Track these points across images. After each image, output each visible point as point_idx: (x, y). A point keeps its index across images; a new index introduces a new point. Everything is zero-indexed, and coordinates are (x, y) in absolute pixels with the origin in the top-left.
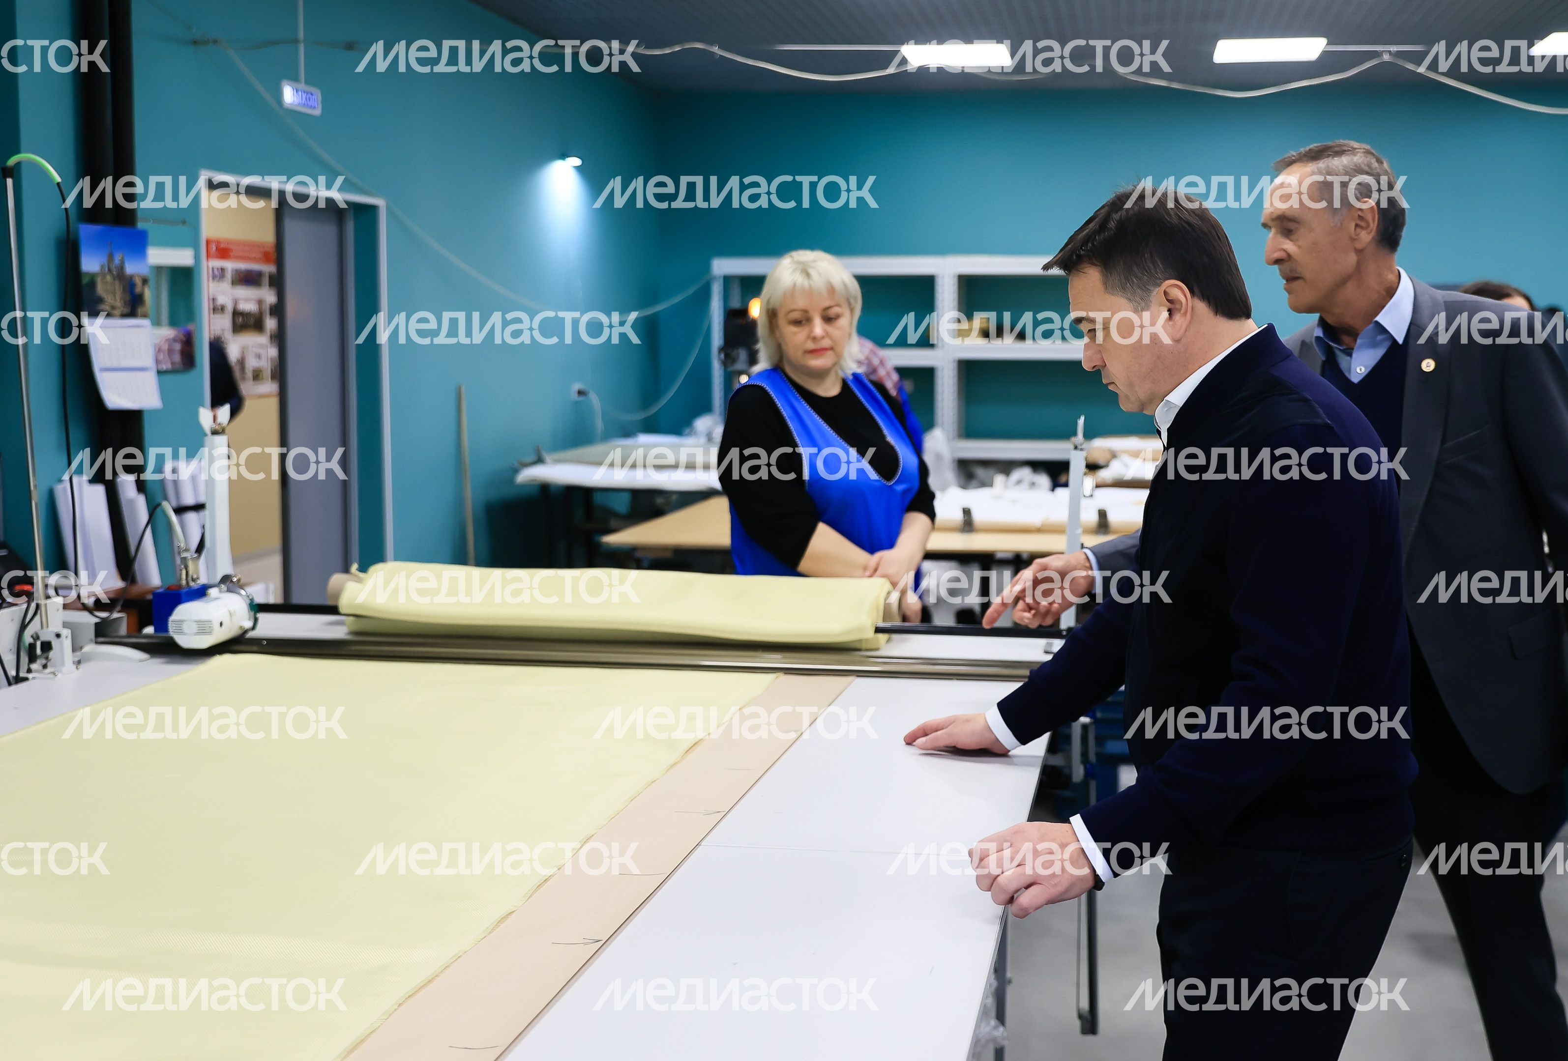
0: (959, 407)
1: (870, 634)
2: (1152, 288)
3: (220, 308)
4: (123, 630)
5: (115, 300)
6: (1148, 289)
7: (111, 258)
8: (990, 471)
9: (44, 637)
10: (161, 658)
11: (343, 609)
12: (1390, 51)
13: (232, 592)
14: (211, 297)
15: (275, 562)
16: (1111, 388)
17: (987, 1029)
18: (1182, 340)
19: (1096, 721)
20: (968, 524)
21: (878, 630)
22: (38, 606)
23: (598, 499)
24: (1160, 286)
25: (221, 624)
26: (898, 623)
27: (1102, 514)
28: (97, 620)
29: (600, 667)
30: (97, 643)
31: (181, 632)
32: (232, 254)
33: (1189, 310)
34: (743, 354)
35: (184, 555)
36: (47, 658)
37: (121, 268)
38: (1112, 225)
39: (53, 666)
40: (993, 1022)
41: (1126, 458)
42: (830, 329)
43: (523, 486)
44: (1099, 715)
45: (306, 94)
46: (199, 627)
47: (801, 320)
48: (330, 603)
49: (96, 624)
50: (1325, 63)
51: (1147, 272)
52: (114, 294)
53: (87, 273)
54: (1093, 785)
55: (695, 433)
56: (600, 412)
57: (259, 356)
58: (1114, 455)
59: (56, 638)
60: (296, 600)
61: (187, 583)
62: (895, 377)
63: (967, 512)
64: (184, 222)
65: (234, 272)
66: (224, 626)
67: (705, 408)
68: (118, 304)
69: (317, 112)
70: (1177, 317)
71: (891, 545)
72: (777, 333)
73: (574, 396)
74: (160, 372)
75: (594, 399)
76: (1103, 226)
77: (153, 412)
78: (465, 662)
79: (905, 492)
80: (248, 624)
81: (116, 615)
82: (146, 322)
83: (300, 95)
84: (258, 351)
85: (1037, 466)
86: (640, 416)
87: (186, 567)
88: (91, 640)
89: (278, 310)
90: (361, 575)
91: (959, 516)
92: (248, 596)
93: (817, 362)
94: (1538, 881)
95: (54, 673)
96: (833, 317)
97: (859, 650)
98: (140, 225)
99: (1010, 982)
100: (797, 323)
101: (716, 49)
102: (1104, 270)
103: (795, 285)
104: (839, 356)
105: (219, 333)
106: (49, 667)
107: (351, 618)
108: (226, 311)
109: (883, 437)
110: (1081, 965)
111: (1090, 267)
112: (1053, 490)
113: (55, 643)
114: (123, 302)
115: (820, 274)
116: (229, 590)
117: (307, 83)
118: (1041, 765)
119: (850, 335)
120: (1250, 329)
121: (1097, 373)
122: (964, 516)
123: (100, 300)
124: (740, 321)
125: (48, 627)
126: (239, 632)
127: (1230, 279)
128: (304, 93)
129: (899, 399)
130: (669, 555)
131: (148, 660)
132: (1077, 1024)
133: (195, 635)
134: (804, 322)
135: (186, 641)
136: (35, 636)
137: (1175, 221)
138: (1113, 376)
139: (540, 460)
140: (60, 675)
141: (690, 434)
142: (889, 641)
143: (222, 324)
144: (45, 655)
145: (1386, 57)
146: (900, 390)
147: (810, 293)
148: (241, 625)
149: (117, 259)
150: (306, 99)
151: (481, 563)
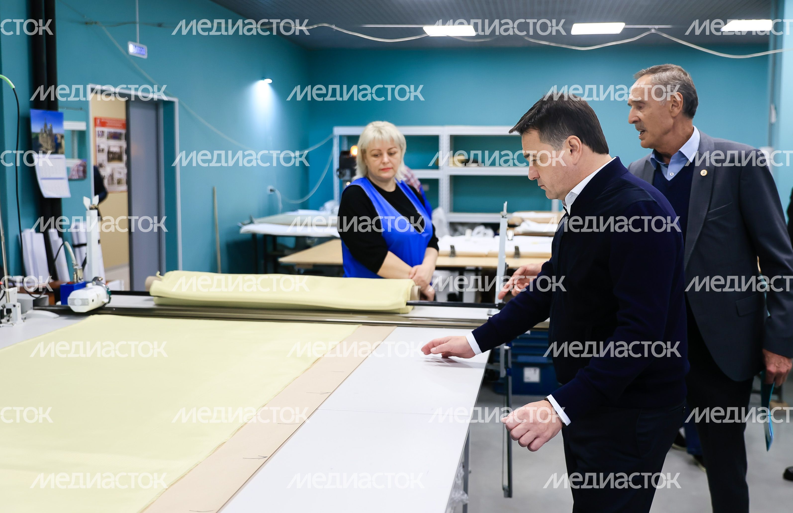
0: (451, 197)
1: (404, 306)
2: (563, 140)
3: (102, 150)
4: (47, 303)
5: (48, 145)
6: (561, 140)
7: (46, 125)
8: (465, 228)
9: (8, 307)
10: (65, 316)
11: (152, 293)
12: (655, 28)
13: (98, 285)
14: (97, 145)
15: (126, 270)
16: (542, 188)
17: (459, 495)
18: (578, 164)
19: (512, 348)
20: (453, 253)
21: (408, 304)
22: (5, 292)
23: (279, 241)
24: (567, 139)
25: (93, 301)
26: (417, 301)
27: (517, 249)
28: (34, 299)
29: (275, 322)
30: (34, 309)
31: (73, 304)
32: (107, 125)
33: (581, 150)
34: (348, 172)
35: (75, 267)
36: (9, 317)
37: (51, 130)
38: (544, 110)
39: (12, 320)
40: (462, 492)
41: (528, 222)
42: (391, 158)
43: (244, 234)
44: (513, 344)
45: (140, 48)
46: (82, 302)
47: (377, 154)
48: (145, 290)
49: (34, 300)
50: (625, 34)
51: (561, 132)
52: (47, 143)
53: (34, 133)
54: (510, 378)
55: (326, 210)
56: (281, 199)
57: (120, 173)
58: (523, 220)
59: (13, 307)
60: (136, 289)
61: (77, 281)
62: (418, 183)
63: (452, 247)
64: (81, 109)
65: (108, 133)
66: (94, 302)
67: (330, 197)
68: (49, 147)
69: (145, 57)
70: (575, 153)
71: (420, 263)
72: (366, 161)
73: (269, 192)
74: (70, 180)
75: (278, 194)
76: (539, 111)
77: (67, 199)
78: (210, 319)
79: (427, 237)
80: (106, 300)
81: (43, 296)
82: (63, 156)
83: (137, 49)
84: (120, 170)
85: (487, 225)
86: (300, 201)
87: (76, 273)
88: (31, 308)
89: (128, 151)
90: (161, 277)
91: (449, 249)
92: (106, 287)
93: (385, 175)
94: (743, 426)
95: (12, 324)
96: (392, 153)
97: (399, 313)
98: (60, 110)
99: (470, 472)
100: (376, 156)
101: (333, 27)
102: (540, 132)
103: (375, 138)
104: (395, 172)
105: (101, 162)
106: (10, 321)
107: (156, 298)
108: (104, 151)
109: (416, 211)
110: (504, 464)
111: (533, 130)
112: (494, 237)
113: (13, 309)
114: (51, 147)
115: (387, 133)
116: (97, 284)
117: (140, 43)
118: (485, 367)
119: (400, 162)
120: (608, 159)
121: (535, 181)
122: (451, 249)
123: (41, 146)
124: (346, 157)
125: (9, 302)
126: (102, 304)
127: (599, 135)
128: (139, 47)
129: (421, 193)
130: (311, 268)
131: (58, 317)
132: (502, 492)
133: (80, 306)
134: (379, 155)
135: (76, 308)
136: (3, 306)
137: (573, 108)
138: (544, 182)
139: (252, 222)
140: (15, 325)
141: (323, 210)
142: (413, 309)
143: (103, 157)
144: (8, 315)
145: (653, 31)
146: (421, 189)
147: (382, 141)
148: (103, 301)
149: (49, 126)
150: (140, 50)
151: (224, 272)
